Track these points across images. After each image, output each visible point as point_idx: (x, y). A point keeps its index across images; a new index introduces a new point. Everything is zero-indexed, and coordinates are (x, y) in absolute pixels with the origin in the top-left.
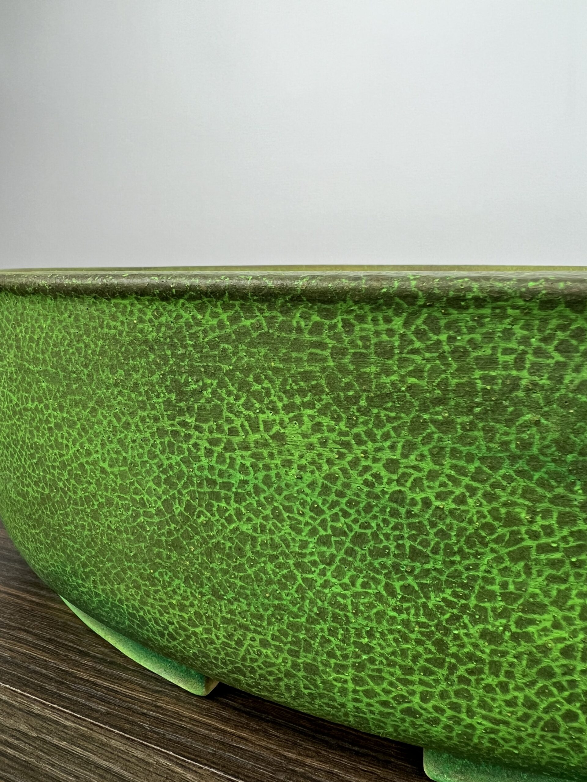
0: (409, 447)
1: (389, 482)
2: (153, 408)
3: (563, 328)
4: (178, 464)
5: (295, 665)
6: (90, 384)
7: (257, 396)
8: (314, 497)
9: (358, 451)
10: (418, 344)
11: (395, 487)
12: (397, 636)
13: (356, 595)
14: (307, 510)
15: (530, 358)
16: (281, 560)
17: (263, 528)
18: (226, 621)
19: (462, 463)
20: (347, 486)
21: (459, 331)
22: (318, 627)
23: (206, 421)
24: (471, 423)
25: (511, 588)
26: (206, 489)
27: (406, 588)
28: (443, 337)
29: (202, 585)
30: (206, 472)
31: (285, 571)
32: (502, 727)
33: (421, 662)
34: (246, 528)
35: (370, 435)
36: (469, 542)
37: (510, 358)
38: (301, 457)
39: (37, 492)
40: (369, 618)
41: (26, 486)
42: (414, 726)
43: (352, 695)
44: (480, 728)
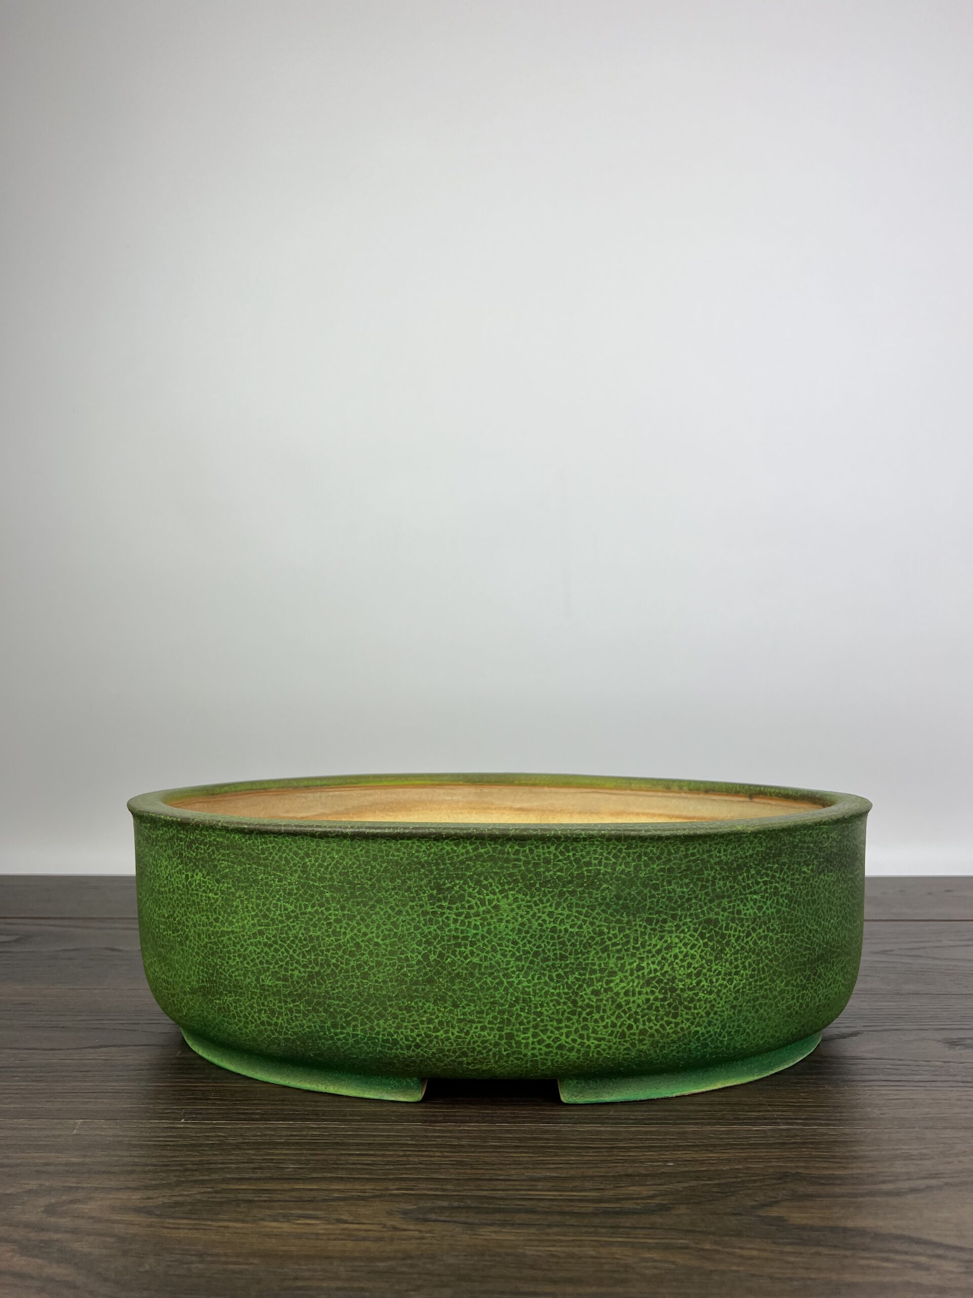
1: (550, 922)
2: (420, 899)
3: (615, 848)
4: (435, 930)
5: (501, 1037)
6: (372, 890)
7: (486, 887)
8: (514, 936)
9: (535, 909)
10: (561, 858)
11: (552, 925)
12: (554, 1003)
13: (535, 985)
14: (510, 944)
15: (604, 861)
16: (496, 974)
17: (486, 957)
18: (460, 1021)
19: (580, 909)
20: (530, 927)
21: (577, 852)
22: (515, 1009)
23: (454, 903)
24: (583, 891)
25: (603, 966)
26: (452, 942)
27: (558, 976)
28: (571, 854)
29: (445, 1002)
30: (453, 932)
31: (497, 980)
32: (602, 1042)
33: (566, 1015)
34: (476, 960)
35: (541, 900)
36: (585, 947)
37: (596, 862)
38: (507, 916)
39: (305, 972)
40: (541, 996)
41: (291, 970)
42: (562, 1056)
43: (531, 1046)
44: (593, 1046)
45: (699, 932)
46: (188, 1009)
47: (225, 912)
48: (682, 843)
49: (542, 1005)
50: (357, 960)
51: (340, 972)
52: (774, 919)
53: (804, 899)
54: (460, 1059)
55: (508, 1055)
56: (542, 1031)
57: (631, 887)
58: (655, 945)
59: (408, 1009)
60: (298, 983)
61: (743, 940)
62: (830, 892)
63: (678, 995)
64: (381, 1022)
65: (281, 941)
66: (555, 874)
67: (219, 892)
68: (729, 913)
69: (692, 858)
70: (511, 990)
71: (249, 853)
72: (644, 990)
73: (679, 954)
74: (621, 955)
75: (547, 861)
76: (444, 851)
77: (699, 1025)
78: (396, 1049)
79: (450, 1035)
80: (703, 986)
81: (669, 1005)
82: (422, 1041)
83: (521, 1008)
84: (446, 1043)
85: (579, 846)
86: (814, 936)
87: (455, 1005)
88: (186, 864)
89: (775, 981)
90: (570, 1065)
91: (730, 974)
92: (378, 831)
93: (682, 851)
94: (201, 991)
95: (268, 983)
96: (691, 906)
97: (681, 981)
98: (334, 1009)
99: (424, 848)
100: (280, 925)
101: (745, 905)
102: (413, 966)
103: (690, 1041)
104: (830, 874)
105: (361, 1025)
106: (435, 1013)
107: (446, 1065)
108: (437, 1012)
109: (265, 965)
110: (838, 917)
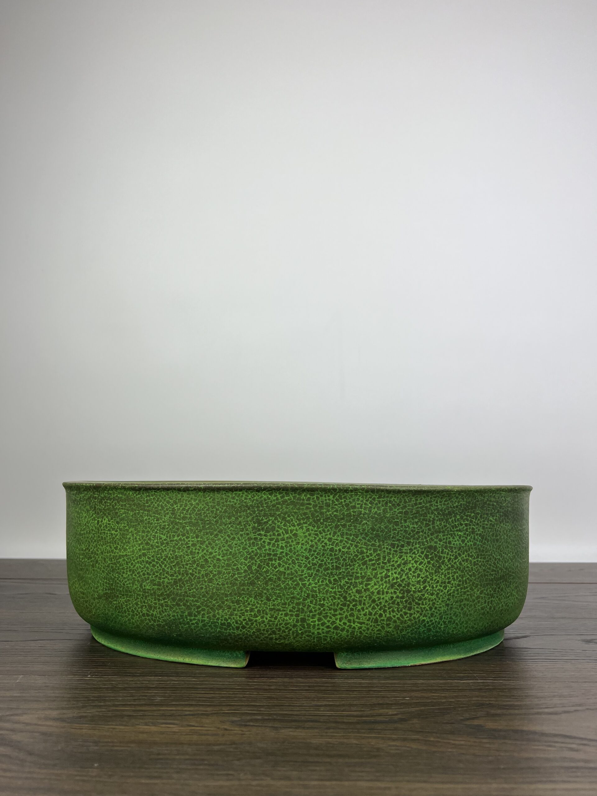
0: (335, 533)
1: (329, 545)
2: (247, 530)
3: (370, 497)
4: (256, 550)
5: (297, 621)
6: (216, 524)
7: (289, 522)
8: (306, 554)
9: (320, 536)
10: (336, 503)
11: (331, 546)
12: (332, 598)
13: (320, 586)
14: (304, 559)
15: (364, 505)
16: (294, 579)
17: (288, 567)
18: (271, 610)
19: (348, 537)
20: (317, 548)
21: (347, 499)
22: (306, 601)
23: (269, 532)
24: (351, 524)
26: (267, 558)
27: (335, 580)
28: (343, 501)
29: (262, 597)
30: (267, 551)
31: (296, 583)
32: (363, 625)
33: (340, 606)
34: (282, 569)
35: (324, 531)
36: (352, 562)
37: (359, 506)
38: (302, 540)
39: (172, 579)
40: (323, 593)
41: (163, 578)
42: (337, 634)
43: (317, 627)
44: (357, 627)
45: (424, 554)
46: (96, 610)
47: (122, 542)
48: (413, 496)
49: (324, 600)
50: (206, 571)
51: (194, 578)
52: (472, 549)
53: (491, 538)
54: (271, 636)
55: (302, 633)
56: (324, 617)
57: (381, 523)
58: (397, 562)
59: (238, 602)
60: (167, 586)
61: (453, 561)
62: (507, 536)
63: (412, 595)
64: (220, 611)
65: (157, 559)
66: (333, 513)
67: (118, 530)
68: (443, 542)
69: (420, 506)
70: (304, 589)
71: (138, 503)
72: (390, 591)
73: (412, 568)
74: (375, 567)
75: (328, 505)
76: (263, 499)
77: (425, 616)
78: (230, 630)
79: (265, 619)
80: (428, 590)
81: (406, 601)
82: (247, 624)
83: (310, 601)
84: (262, 625)
85: (348, 495)
86: (498, 563)
87: (268, 599)
88: (98, 514)
89: (474, 590)
90: (342, 641)
91: (445, 583)
92: (221, 486)
93: (413, 501)
94: (104, 597)
95: (148, 587)
96: (419, 537)
97: (413, 585)
98: (190, 603)
99: (250, 496)
100: (157, 549)
101: (454, 538)
102: (241, 574)
103: (420, 627)
104: (507, 524)
105: (207, 614)
106: (255, 605)
107: (262, 640)
108: (257, 604)
109: (146, 576)
110: (513, 553)
